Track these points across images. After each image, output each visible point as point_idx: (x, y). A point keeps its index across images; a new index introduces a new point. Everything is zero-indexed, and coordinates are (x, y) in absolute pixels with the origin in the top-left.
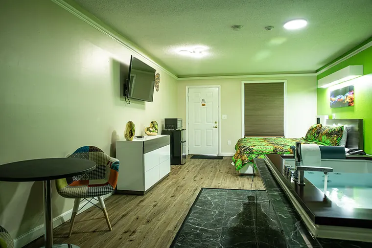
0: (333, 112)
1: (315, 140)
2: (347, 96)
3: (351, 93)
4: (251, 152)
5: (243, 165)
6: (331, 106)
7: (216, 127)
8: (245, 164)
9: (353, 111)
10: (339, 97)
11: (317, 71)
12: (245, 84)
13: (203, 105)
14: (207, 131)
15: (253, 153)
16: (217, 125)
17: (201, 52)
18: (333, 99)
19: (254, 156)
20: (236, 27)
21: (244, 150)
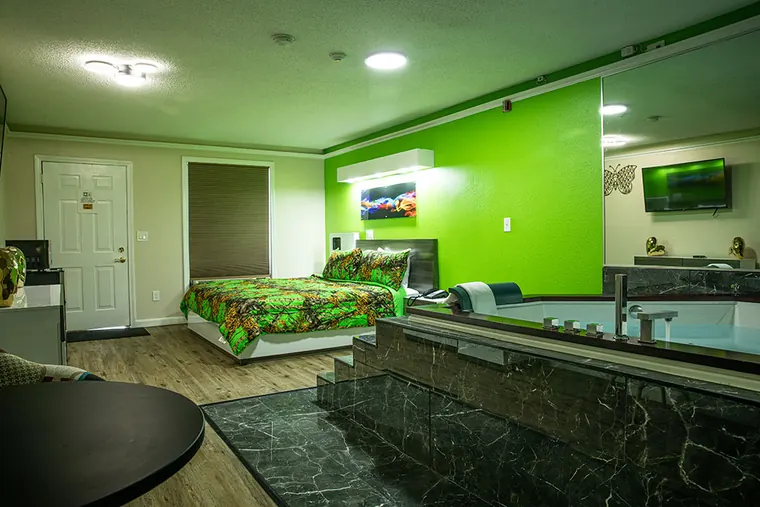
0: (367, 227)
1: (350, 278)
2: (400, 201)
3: (411, 195)
4: (263, 311)
5: (250, 341)
6: (362, 216)
7: (123, 261)
8: (254, 337)
9: (414, 224)
10: (382, 200)
11: (325, 151)
12: (190, 164)
13: (88, 207)
14: (98, 272)
15: (266, 313)
16: (123, 256)
17: (144, 76)
18: (368, 203)
19: (269, 319)
20: (283, 38)
21: (247, 308)
